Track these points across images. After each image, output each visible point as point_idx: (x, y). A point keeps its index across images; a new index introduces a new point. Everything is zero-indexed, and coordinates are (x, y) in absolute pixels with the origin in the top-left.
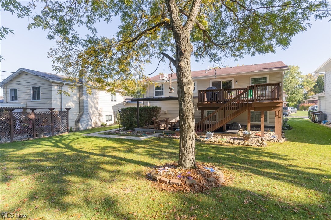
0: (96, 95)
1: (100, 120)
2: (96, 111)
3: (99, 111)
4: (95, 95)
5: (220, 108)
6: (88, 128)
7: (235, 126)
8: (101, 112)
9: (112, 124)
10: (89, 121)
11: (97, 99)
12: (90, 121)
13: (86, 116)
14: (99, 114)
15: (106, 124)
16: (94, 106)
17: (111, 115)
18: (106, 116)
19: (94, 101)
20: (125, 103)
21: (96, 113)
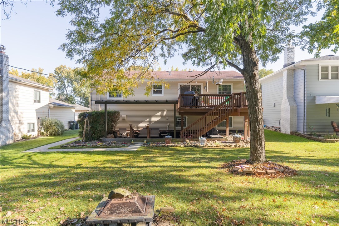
0: (16, 92)
1: (20, 130)
2: (15, 116)
3: (19, 117)
4: (14, 92)
5: (208, 113)
6: (7, 143)
7: (214, 131)
8: (21, 119)
9: (36, 136)
10: (9, 132)
11: (17, 98)
12: (11, 131)
13: (6, 123)
14: (20, 121)
15: (30, 136)
16: (13, 108)
17: (34, 124)
18: (28, 124)
19: (13, 101)
20: (51, 105)
21: (16, 120)
